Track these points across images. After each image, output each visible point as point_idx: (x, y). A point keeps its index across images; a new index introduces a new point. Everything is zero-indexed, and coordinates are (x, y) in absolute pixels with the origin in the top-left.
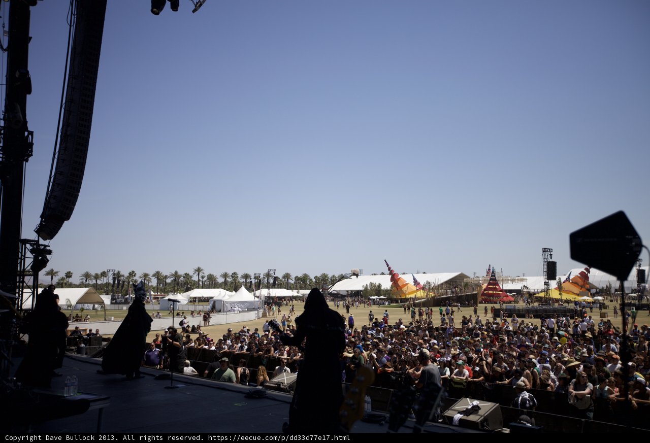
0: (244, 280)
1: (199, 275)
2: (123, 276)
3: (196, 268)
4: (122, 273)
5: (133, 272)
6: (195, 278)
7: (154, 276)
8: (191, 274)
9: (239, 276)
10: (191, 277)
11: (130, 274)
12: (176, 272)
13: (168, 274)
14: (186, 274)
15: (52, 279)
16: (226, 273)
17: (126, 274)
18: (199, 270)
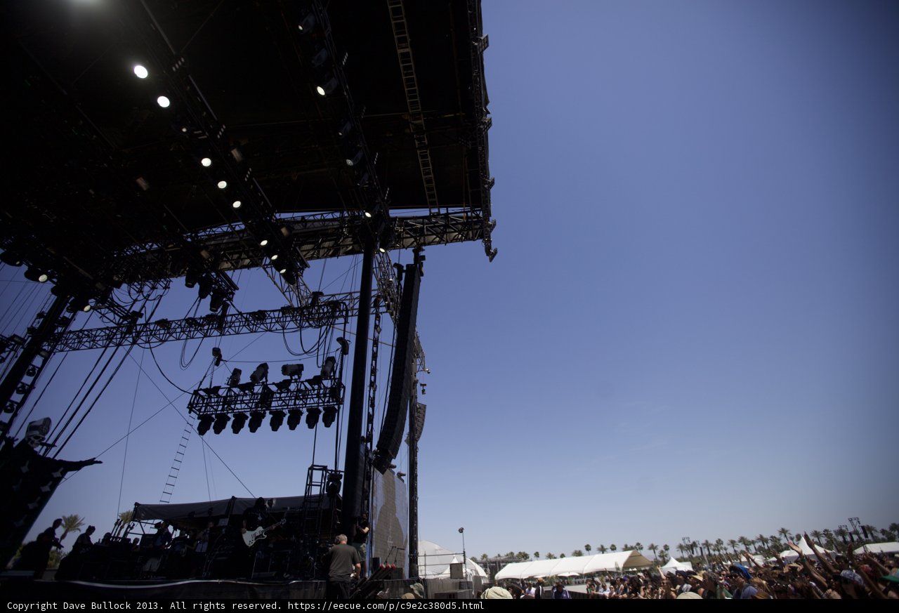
0: (840, 539)
1: (786, 536)
2: (712, 545)
3: (780, 529)
4: (710, 542)
5: (720, 540)
6: (783, 541)
7: (740, 542)
8: (777, 536)
9: (834, 534)
10: (779, 540)
11: (717, 542)
12: (761, 536)
13: (754, 539)
14: (772, 537)
15: (655, 552)
16: (816, 532)
17: (714, 543)
18: (783, 531)
